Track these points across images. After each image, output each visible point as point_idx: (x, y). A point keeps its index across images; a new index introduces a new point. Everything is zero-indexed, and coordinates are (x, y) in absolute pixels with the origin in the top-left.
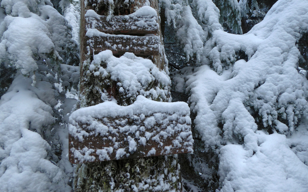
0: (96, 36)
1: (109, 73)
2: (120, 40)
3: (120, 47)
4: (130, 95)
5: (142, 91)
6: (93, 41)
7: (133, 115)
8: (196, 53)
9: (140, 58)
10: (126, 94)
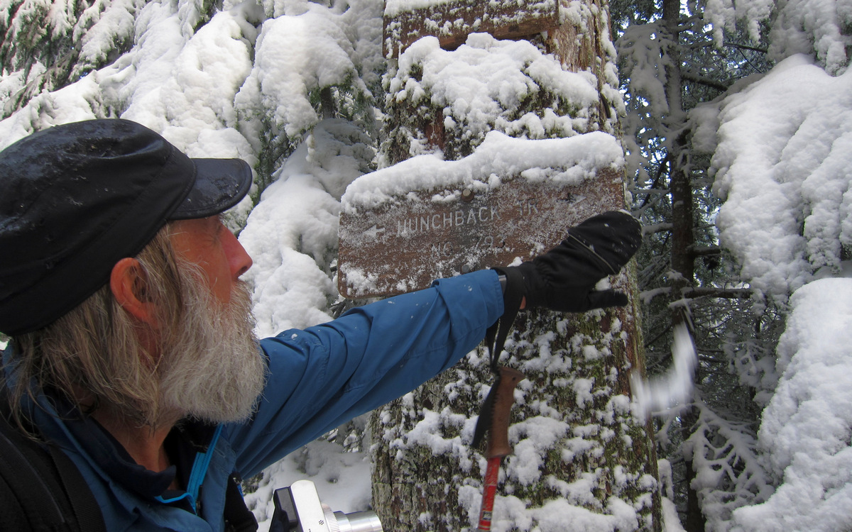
0: (406, 12)
1: (427, 89)
2: (458, 7)
3: (458, 26)
4: (469, 133)
5: (500, 120)
6: (399, 24)
7: (472, 181)
8: (745, 18)
9: (506, 41)
10: (461, 133)
